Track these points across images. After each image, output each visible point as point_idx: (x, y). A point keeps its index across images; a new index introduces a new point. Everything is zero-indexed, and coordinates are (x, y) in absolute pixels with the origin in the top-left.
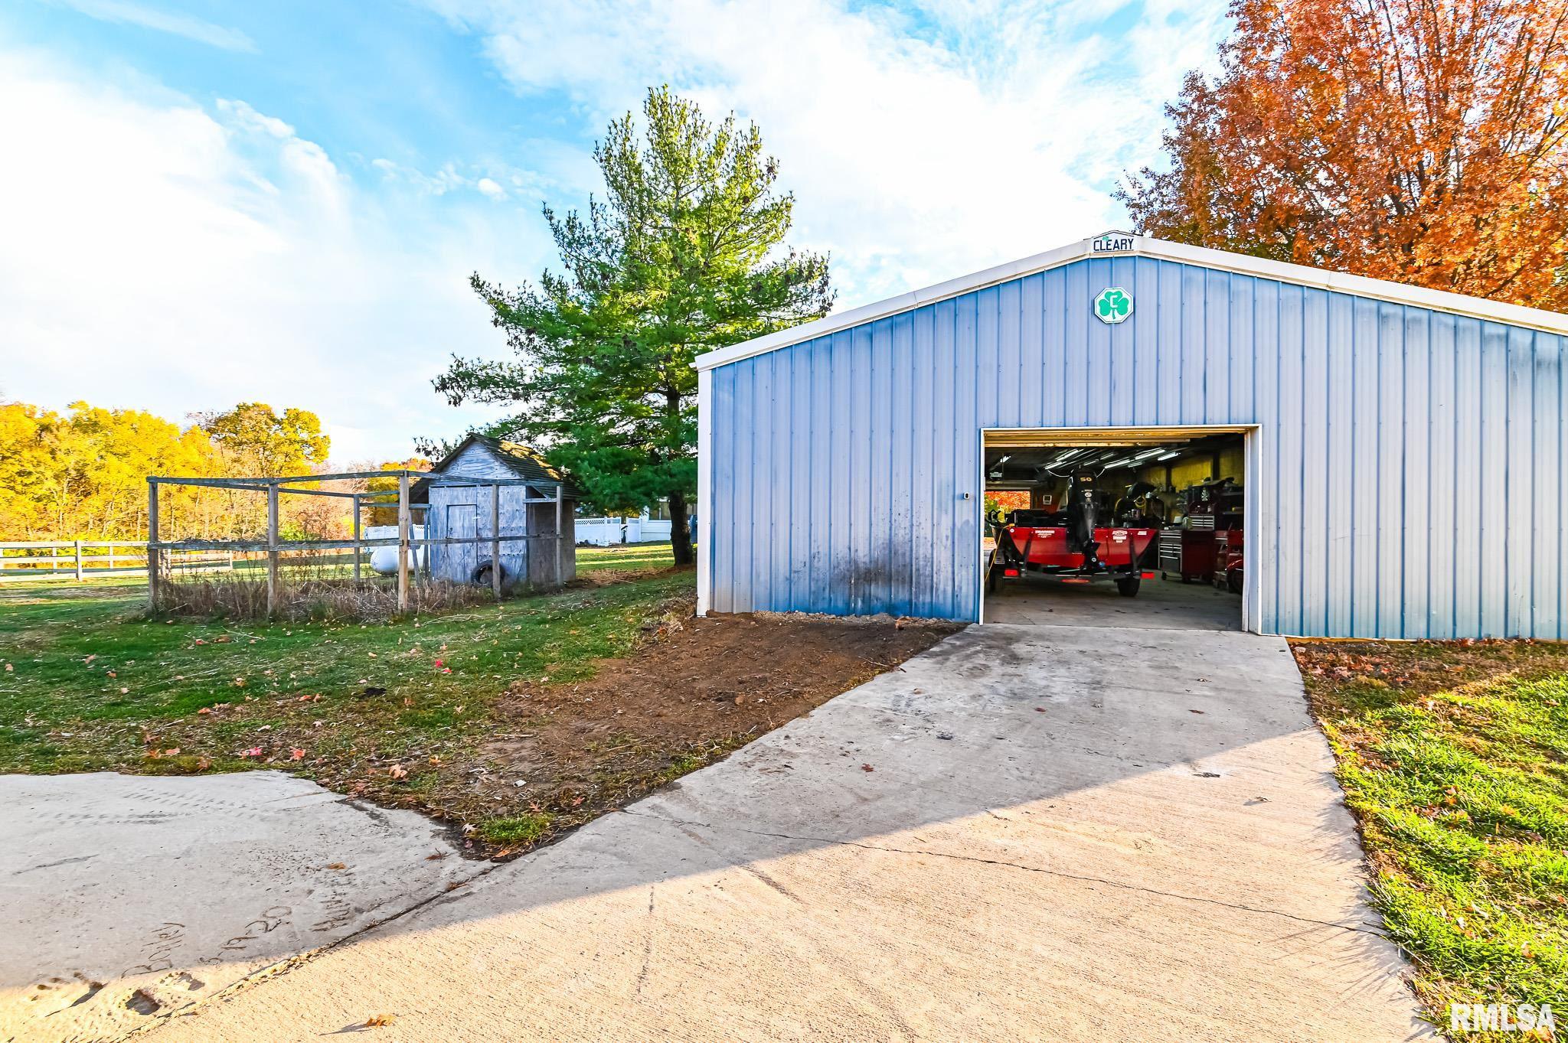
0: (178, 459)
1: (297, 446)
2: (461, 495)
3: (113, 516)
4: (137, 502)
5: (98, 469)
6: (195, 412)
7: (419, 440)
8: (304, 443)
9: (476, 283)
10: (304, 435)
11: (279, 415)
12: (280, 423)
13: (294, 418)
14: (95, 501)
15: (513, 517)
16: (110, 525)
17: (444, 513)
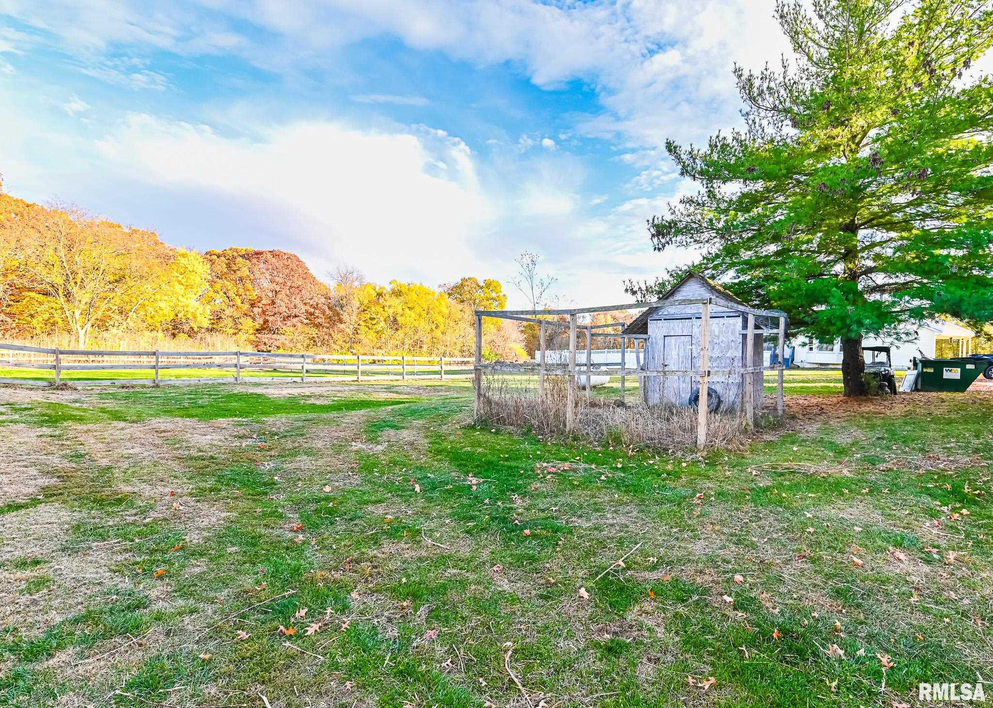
0: (437, 310)
1: (490, 302)
2: (677, 327)
3: (408, 341)
4: (418, 334)
5: (402, 315)
6: (442, 284)
7: (627, 282)
8: (494, 299)
9: (671, 148)
10: (494, 295)
11: (482, 284)
12: (482, 288)
13: (489, 285)
14: (401, 333)
15: (728, 347)
16: (407, 347)
17: (661, 343)
